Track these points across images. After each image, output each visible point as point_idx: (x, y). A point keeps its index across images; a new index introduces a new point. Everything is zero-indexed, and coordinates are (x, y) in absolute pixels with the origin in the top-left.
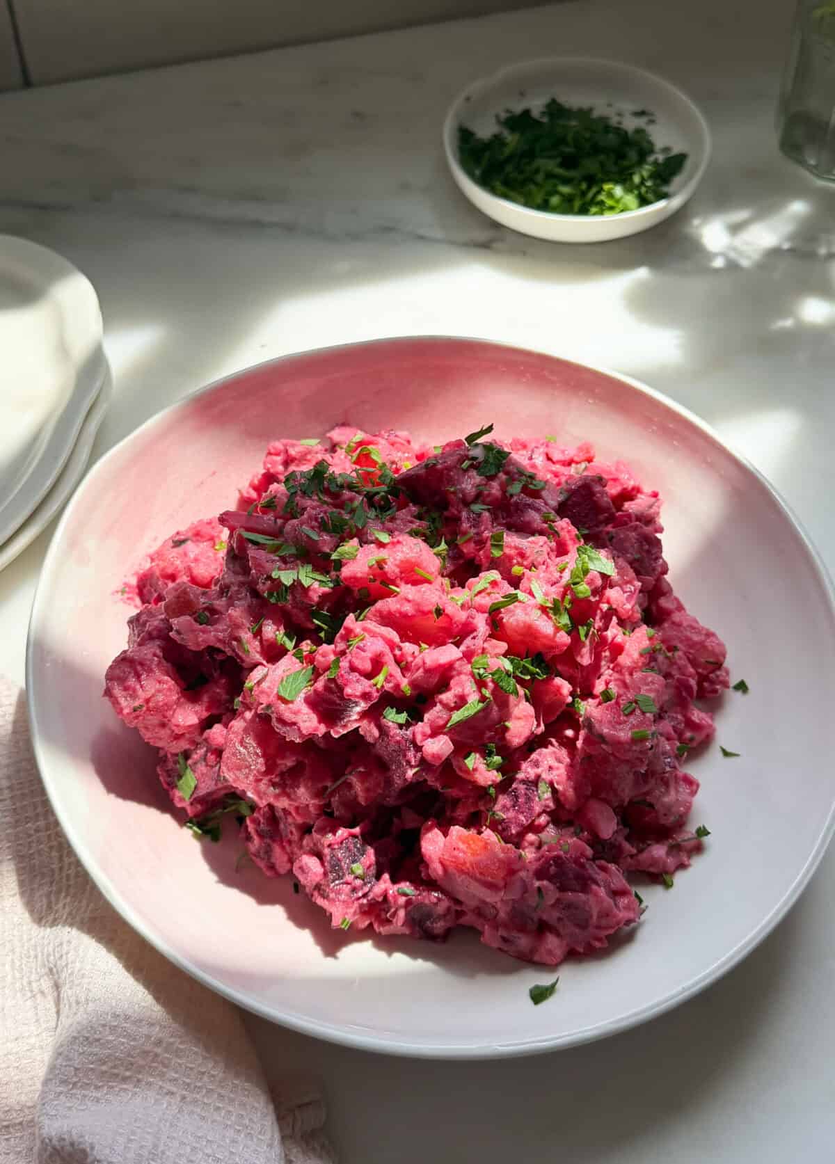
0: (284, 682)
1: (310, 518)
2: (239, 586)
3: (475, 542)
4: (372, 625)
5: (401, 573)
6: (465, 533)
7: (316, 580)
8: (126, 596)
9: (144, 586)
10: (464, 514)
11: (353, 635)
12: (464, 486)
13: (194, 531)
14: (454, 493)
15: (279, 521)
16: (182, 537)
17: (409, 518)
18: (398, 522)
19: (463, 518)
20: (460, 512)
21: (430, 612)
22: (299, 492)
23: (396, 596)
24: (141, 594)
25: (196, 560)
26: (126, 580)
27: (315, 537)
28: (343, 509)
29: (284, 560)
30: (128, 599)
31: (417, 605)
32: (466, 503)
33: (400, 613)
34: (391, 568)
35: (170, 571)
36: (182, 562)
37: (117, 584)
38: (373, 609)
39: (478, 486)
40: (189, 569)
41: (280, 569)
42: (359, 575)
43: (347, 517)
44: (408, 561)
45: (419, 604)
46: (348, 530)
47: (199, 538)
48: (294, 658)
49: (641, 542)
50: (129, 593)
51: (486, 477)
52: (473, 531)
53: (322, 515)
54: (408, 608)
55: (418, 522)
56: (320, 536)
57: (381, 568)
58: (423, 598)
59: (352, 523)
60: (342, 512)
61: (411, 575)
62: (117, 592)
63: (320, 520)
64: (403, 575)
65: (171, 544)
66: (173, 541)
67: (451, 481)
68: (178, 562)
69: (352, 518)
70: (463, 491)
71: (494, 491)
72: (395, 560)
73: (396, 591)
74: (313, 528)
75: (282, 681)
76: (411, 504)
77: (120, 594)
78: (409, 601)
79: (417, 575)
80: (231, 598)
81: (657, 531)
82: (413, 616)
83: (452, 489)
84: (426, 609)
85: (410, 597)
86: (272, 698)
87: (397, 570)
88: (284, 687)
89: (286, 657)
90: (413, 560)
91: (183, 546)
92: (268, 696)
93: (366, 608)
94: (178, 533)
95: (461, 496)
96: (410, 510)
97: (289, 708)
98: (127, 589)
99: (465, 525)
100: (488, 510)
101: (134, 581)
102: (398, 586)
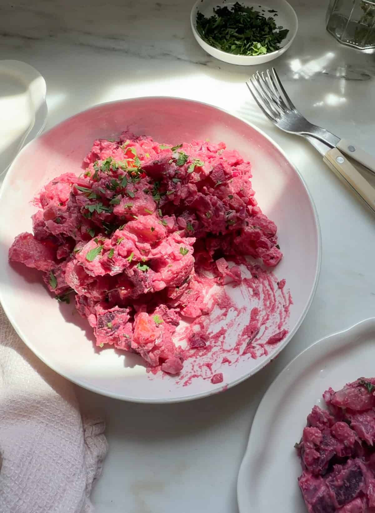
0: (89, 253)
1: (102, 184)
2: (74, 208)
3: (174, 195)
4: (126, 233)
5: (138, 211)
6: (170, 190)
7: (104, 210)
8: (35, 203)
9: (42, 199)
10: (170, 183)
11: (119, 238)
12: (169, 171)
13: (61, 179)
14: (166, 175)
15: (91, 182)
16: (56, 181)
17: (146, 183)
18: (141, 184)
19: (169, 185)
20: (168, 182)
21: (149, 229)
22: (99, 170)
23: (136, 220)
24: (41, 202)
25: (61, 191)
26: (35, 197)
27: (104, 192)
28: (117, 178)
29: (91, 200)
30: (36, 204)
31: (144, 225)
32: (171, 178)
33: (137, 228)
34: (134, 209)
35: (51, 195)
36: (55, 192)
37: (32, 198)
38: (127, 225)
39: (176, 171)
40: (58, 195)
41: (88, 204)
42: (120, 212)
43: (119, 182)
44: (141, 206)
45: (145, 225)
46: (119, 188)
47: (63, 182)
48: (94, 242)
49: (243, 183)
50: (37, 202)
51: (179, 166)
52: (174, 190)
53: (107, 183)
54: (141, 226)
55: (149, 185)
56: (105, 191)
57: (130, 209)
58: (146, 222)
59: (121, 185)
60: (117, 179)
61: (143, 212)
62: (31, 202)
63: (106, 185)
64: (139, 212)
65: (52, 184)
66: (53, 183)
67: (164, 169)
68: (54, 192)
69: (121, 183)
70: (169, 173)
71: (182, 173)
72: (136, 205)
73: (135, 218)
74: (103, 188)
75: (88, 252)
76: (147, 177)
77: (32, 202)
78: (141, 223)
79: (145, 211)
80: (70, 212)
81: (249, 177)
82: (143, 230)
83: (165, 173)
84: (148, 227)
85: (142, 222)
86: (83, 260)
87: (137, 210)
88: (89, 255)
89: (91, 241)
90: (144, 206)
91: (57, 184)
92: (82, 259)
93: (124, 224)
94: (55, 179)
95: (168, 175)
96: (146, 179)
97: (91, 264)
98: (36, 200)
99: (170, 188)
100: (180, 181)
101: (38, 197)
102: (137, 216)
